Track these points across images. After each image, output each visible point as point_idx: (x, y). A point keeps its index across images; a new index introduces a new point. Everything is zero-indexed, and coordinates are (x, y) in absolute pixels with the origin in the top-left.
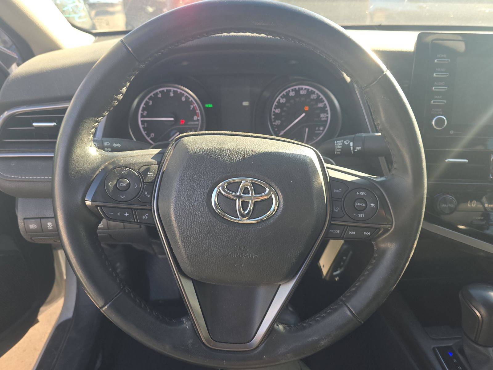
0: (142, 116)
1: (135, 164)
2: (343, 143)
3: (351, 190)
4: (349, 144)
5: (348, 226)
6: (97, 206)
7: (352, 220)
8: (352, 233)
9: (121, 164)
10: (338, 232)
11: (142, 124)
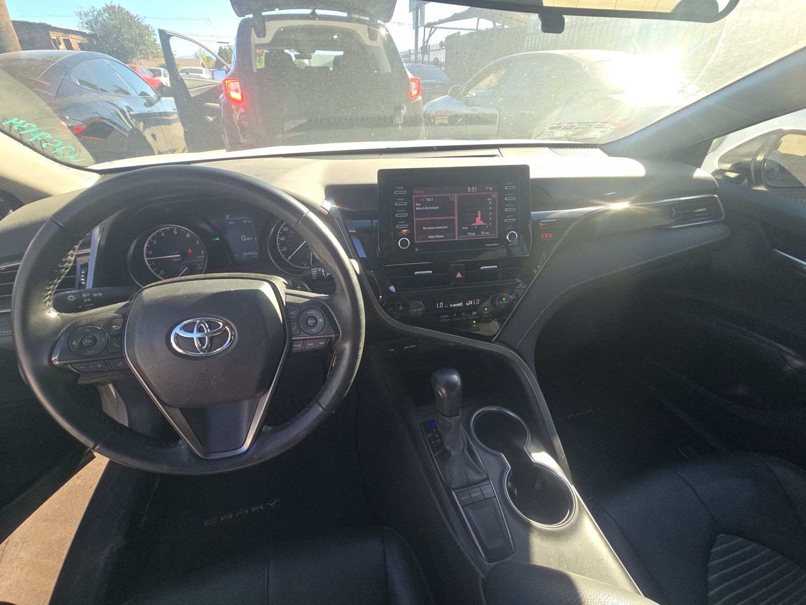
0: (148, 256)
1: (98, 321)
2: (317, 270)
3: (304, 311)
4: (322, 271)
5: (307, 339)
6: (66, 364)
7: (306, 335)
8: (310, 344)
9: (83, 324)
10: (300, 345)
11: (149, 263)
